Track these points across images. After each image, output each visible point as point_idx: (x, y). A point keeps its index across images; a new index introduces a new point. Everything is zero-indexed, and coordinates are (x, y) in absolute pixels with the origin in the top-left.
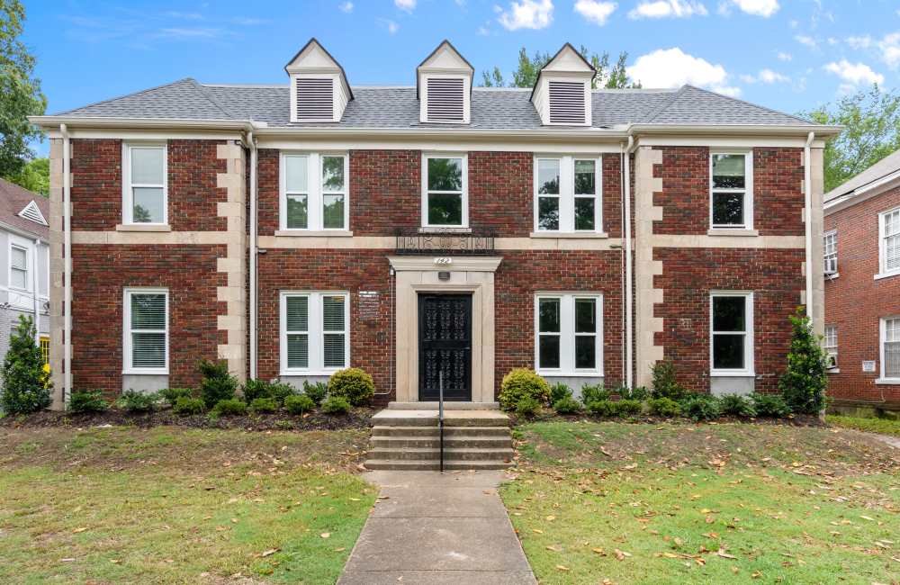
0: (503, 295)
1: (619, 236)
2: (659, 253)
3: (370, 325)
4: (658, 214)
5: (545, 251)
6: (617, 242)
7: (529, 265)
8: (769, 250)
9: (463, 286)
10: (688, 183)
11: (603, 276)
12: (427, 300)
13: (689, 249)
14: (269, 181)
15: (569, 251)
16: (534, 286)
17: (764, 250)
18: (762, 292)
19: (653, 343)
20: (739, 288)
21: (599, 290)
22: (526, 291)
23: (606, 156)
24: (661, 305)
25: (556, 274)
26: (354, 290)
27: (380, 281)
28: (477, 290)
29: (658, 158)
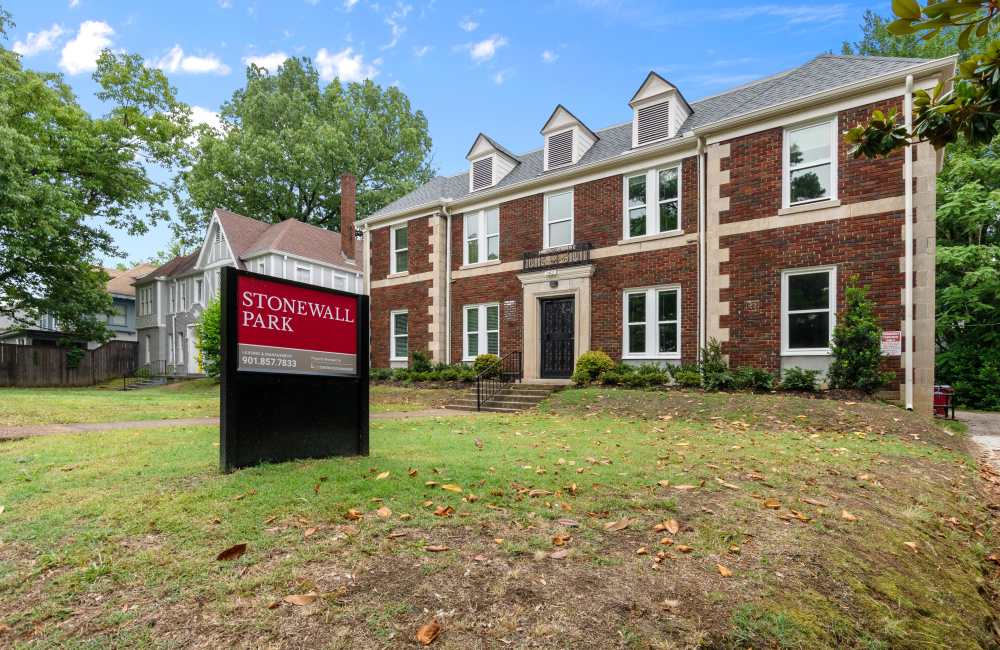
0: (598, 295)
1: (695, 231)
2: (725, 242)
3: (511, 325)
4: (725, 204)
5: (631, 254)
6: (692, 237)
7: (618, 267)
8: (856, 218)
9: (566, 291)
10: (757, 169)
11: (680, 269)
12: (546, 303)
13: (758, 232)
14: (457, 235)
15: (650, 252)
16: (622, 285)
17: (849, 219)
18: (845, 265)
19: (718, 326)
20: (817, 264)
21: (678, 282)
22: (616, 290)
23: (685, 161)
24: (726, 290)
25: (640, 273)
26: (502, 301)
27: (517, 293)
28: (576, 293)
29: (726, 152)
